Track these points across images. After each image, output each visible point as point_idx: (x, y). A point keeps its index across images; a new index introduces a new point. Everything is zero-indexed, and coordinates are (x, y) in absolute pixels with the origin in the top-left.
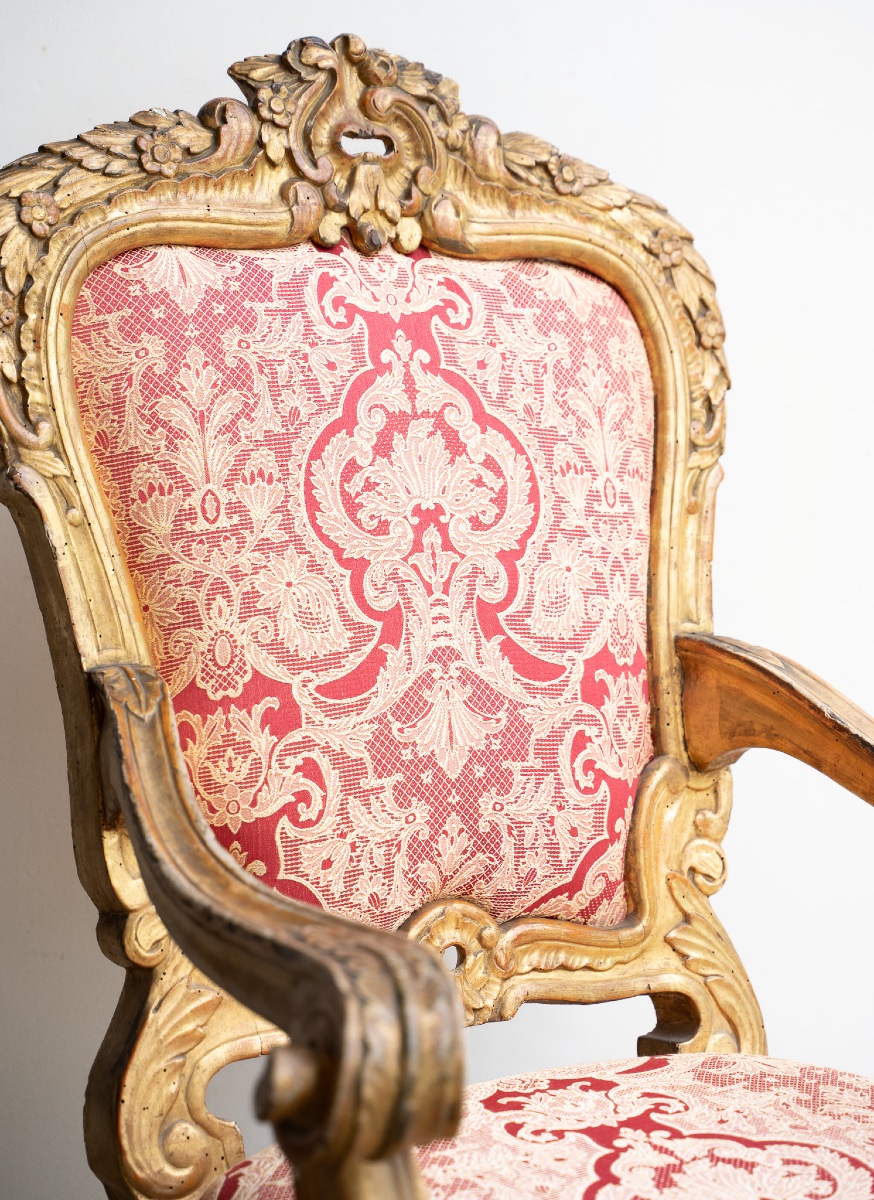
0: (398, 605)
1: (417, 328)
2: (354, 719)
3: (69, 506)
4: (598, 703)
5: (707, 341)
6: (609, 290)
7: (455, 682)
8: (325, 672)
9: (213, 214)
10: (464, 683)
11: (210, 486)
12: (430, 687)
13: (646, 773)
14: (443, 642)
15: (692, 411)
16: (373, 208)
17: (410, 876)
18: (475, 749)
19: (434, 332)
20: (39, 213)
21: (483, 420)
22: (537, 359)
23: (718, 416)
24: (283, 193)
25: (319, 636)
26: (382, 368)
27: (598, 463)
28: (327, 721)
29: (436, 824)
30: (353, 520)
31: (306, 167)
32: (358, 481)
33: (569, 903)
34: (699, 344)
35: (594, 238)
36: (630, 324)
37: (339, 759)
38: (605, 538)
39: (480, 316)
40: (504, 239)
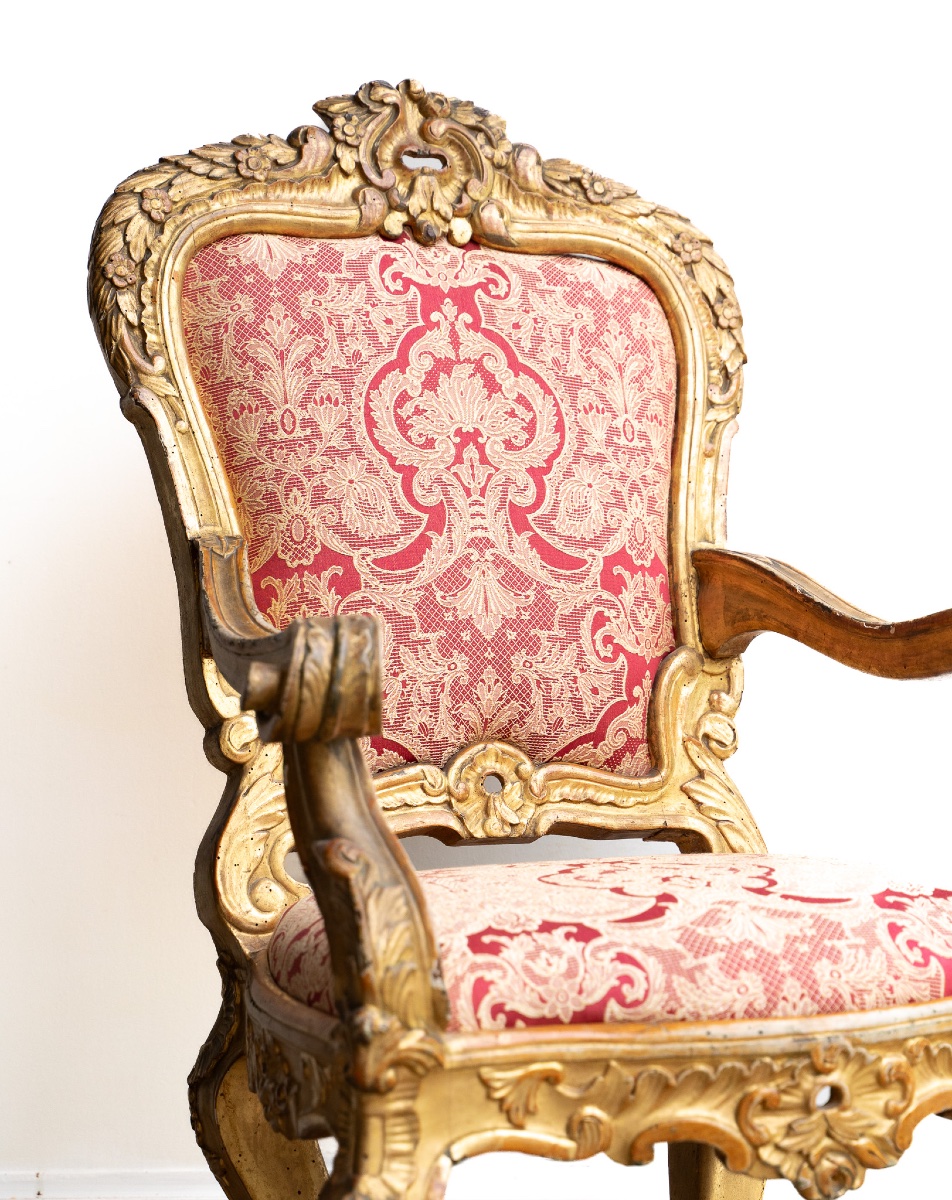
0: (442, 502)
1: (463, 298)
2: (404, 586)
3: (178, 419)
4: (617, 592)
5: (723, 322)
6: (637, 280)
7: (490, 565)
8: (380, 550)
9: (295, 209)
10: (498, 566)
11: (288, 406)
12: (468, 567)
13: (666, 657)
14: (480, 533)
15: (709, 377)
16: (429, 209)
17: (453, 712)
18: (508, 617)
19: (476, 300)
20: (157, 204)
21: (515, 366)
22: (565, 323)
23: (734, 382)
24: (354, 196)
25: (375, 521)
26: (431, 325)
27: (618, 406)
28: (381, 586)
29: (475, 673)
30: (404, 436)
31: (373, 177)
32: (407, 410)
33: (594, 751)
34: (717, 324)
35: (623, 238)
36: (654, 306)
37: (392, 616)
38: (624, 465)
39: (517, 290)
40: (542, 236)
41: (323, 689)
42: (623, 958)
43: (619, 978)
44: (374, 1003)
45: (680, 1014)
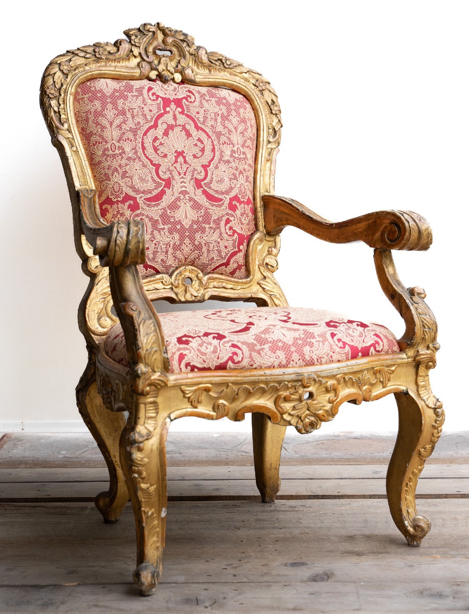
0: (170, 177)
1: (178, 102)
2: (156, 208)
3: (72, 146)
4: (235, 211)
5: (274, 112)
6: (242, 96)
7: (187, 200)
8: (147, 195)
9: (116, 69)
10: (190, 201)
11: (113, 142)
12: (179, 201)
13: (252, 235)
14: (184, 189)
15: (268, 132)
16: (166, 70)
17: (174, 255)
18: (194, 220)
19: (183, 103)
20: (66, 67)
21: (197, 128)
22: (216, 112)
23: (278, 134)
24: (138, 65)
25: (145, 184)
26: (166, 112)
27: (235, 142)
28: (148, 208)
29: (182, 239)
30: (156, 153)
31: (145, 58)
32: (158, 143)
33: (226, 269)
34: (272, 113)
35: (237, 81)
36: (248, 106)
37: (151, 219)
38: (237, 164)
39: (198, 100)
40: (208, 80)
41: (124, 247)
42: (234, 346)
43: (232, 353)
44: (142, 363)
45: (254, 367)
